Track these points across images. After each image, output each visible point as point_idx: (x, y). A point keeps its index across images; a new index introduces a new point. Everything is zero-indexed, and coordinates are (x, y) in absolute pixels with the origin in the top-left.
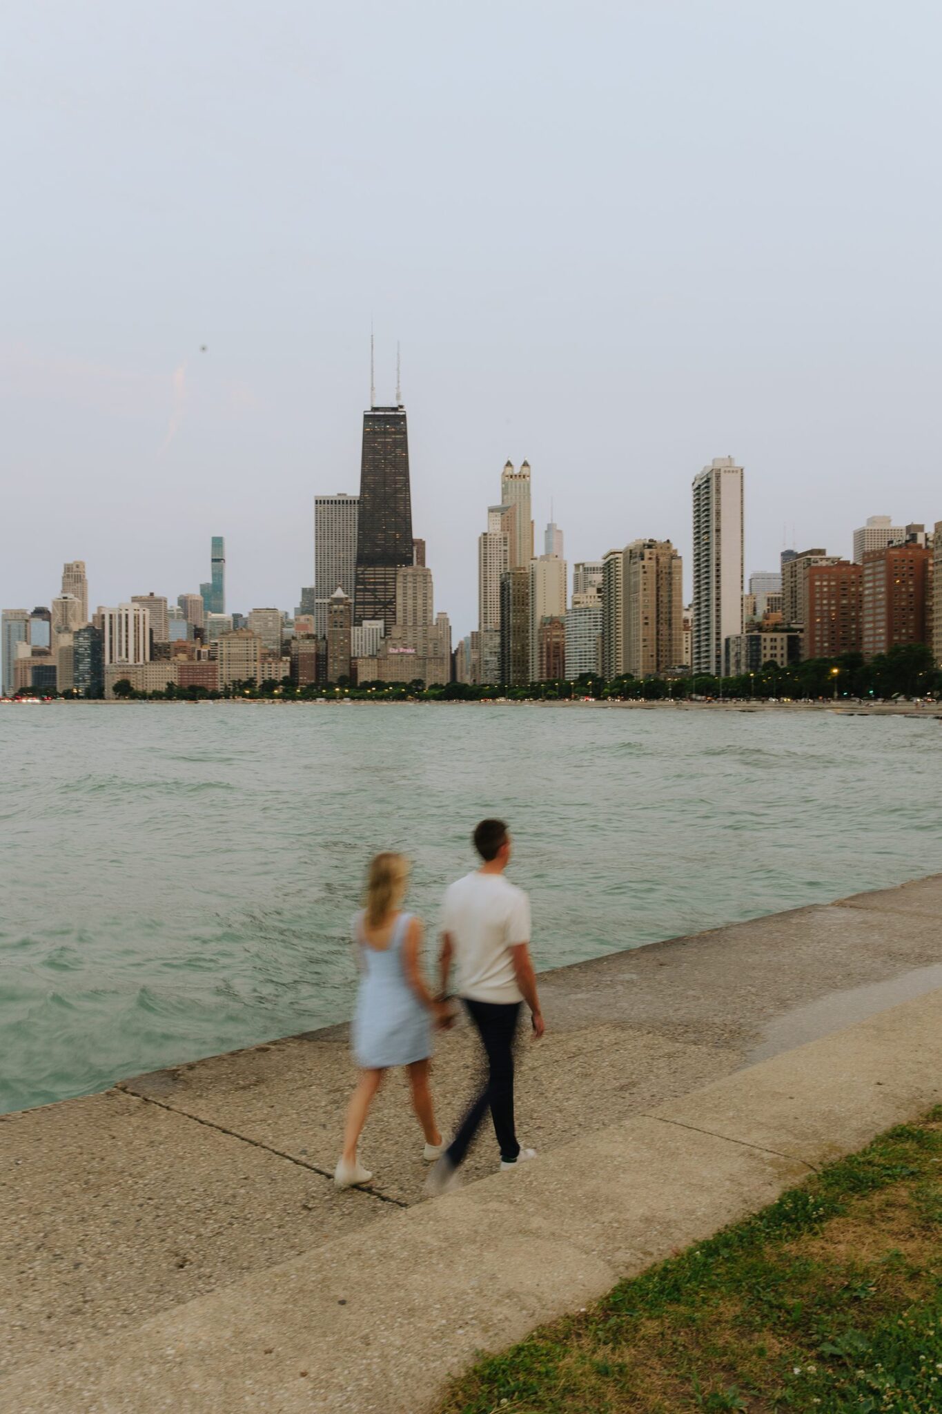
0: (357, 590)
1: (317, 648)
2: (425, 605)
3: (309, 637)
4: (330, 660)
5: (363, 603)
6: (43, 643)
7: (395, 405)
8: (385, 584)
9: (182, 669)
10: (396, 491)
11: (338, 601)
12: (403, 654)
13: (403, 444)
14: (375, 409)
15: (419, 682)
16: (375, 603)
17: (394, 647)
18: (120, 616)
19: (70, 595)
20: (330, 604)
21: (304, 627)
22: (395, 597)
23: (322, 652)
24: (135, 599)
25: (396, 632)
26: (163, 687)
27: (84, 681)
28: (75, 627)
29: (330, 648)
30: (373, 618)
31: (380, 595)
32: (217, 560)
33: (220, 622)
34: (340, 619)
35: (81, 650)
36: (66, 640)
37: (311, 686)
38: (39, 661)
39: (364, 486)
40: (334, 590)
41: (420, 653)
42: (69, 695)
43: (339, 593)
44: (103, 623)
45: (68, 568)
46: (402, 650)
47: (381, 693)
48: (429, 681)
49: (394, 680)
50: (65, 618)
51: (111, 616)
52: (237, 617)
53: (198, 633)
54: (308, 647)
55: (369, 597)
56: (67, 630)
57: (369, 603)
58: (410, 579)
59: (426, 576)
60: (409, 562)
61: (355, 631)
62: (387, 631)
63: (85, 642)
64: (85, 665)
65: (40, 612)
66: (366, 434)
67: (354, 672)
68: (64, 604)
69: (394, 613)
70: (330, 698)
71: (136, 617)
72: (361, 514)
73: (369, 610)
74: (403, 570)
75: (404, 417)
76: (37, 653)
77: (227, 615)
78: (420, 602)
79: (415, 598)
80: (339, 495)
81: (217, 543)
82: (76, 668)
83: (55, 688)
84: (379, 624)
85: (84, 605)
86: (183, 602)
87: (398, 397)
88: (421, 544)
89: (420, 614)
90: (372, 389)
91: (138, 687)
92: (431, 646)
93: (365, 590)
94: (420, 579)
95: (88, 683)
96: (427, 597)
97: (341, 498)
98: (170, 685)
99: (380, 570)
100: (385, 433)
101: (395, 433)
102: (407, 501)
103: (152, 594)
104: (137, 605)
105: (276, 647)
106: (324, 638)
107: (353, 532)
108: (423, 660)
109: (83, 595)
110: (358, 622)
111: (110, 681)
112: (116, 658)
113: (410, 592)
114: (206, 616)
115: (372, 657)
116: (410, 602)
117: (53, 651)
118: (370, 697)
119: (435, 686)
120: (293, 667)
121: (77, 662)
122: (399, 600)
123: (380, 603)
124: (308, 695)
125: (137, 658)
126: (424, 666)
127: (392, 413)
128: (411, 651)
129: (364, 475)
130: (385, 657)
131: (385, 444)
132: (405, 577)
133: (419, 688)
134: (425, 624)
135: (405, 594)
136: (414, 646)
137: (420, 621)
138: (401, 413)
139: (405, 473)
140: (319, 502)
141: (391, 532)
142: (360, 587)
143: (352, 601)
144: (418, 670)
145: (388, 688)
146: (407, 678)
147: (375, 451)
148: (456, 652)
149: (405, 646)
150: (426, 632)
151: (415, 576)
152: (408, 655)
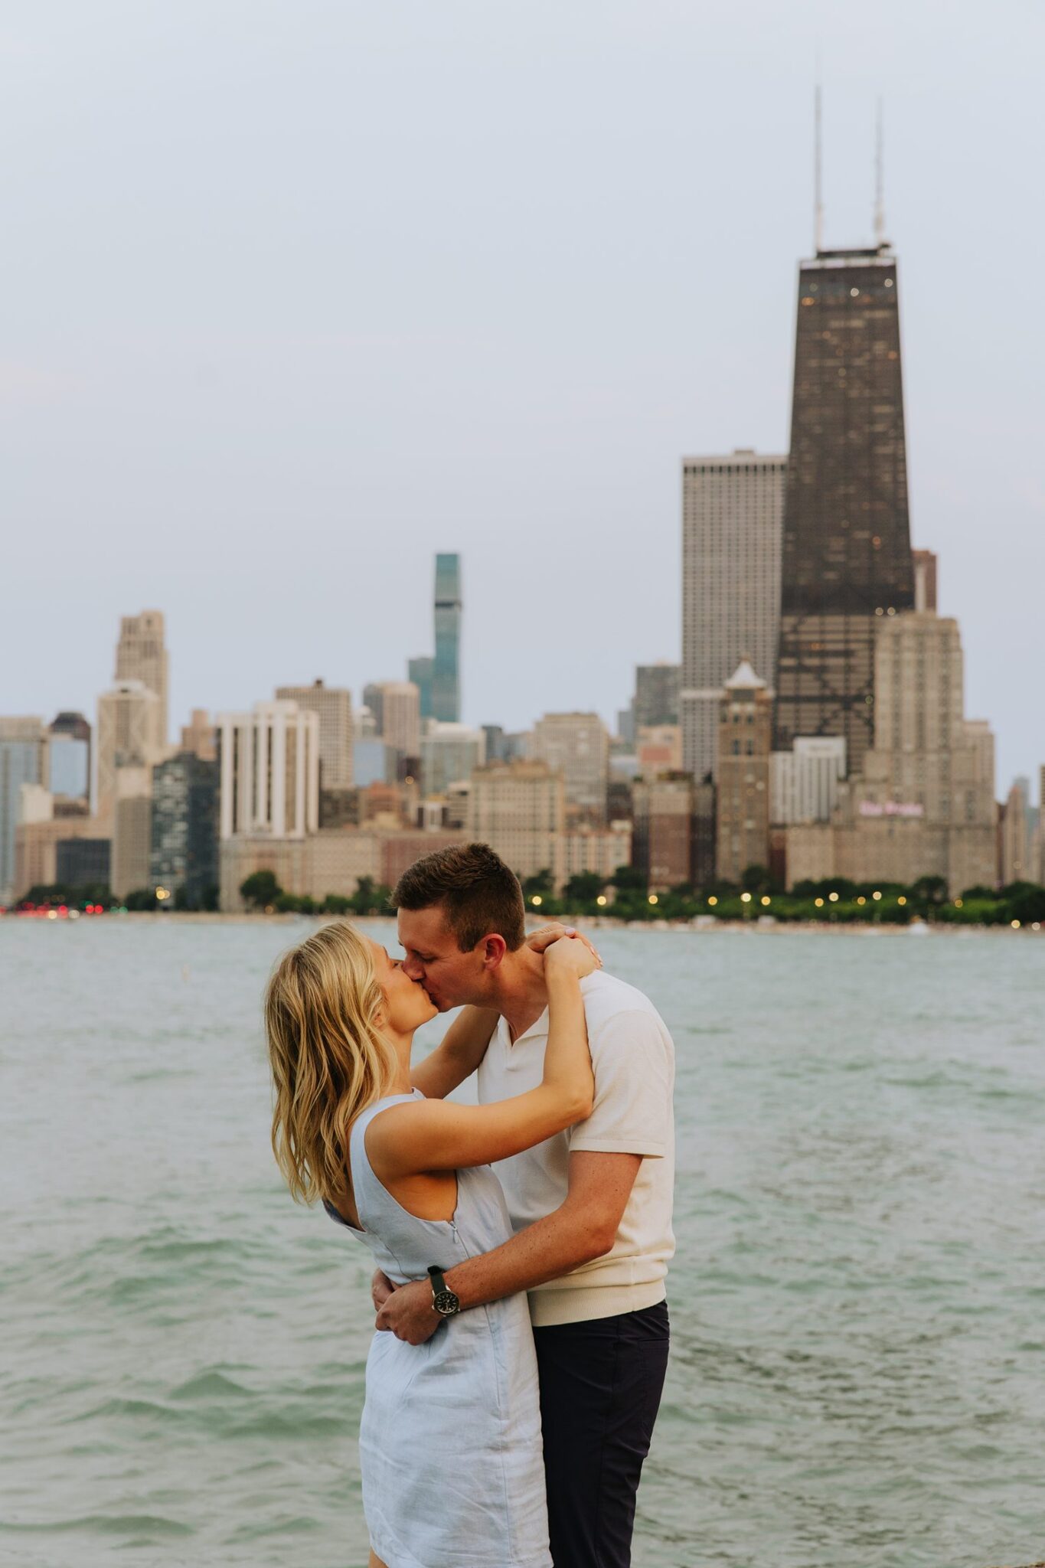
0: (780, 670)
1: (694, 802)
2: (945, 702)
3: (673, 776)
4: (723, 831)
5: (796, 699)
6: (73, 793)
7: (871, 243)
8: (847, 654)
9: (389, 849)
10: (874, 439)
11: (743, 695)
12: (892, 817)
13: (891, 332)
14: (823, 255)
15: (935, 883)
16: (822, 699)
17: (871, 798)
18: (255, 731)
19: (136, 686)
20: (724, 703)
21: (661, 754)
22: (870, 683)
23: (704, 812)
24: (283, 694)
25: (876, 765)
26: (347, 888)
27: (172, 872)
28: (154, 755)
29: (723, 802)
30: (820, 733)
31: (836, 681)
32: (447, 605)
33: (453, 746)
34: (746, 735)
35: (167, 805)
36: (135, 784)
37: (681, 890)
38: (69, 828)
39: (799, 430)
40: (731, 671)
41: (934, 815)
42: (143, 902)
43: (745, 677)
44: (219, 748)
45: (129, 627)
46: (891, 807)
47: (847, 908)
48: (959, 882)
49: (873, 876)
50: (123, 733)
51: (236, 732)
52: (492, 732)
53: (409, 768)
54: (673, 801)
55: (809, 686)
56: (136, 760)
57: (810, 699)
58: (908, 642)
59: (947, 635)
60: (904, 601)
61: (780, 761)
62: (853, 765)
63: (175, 787)
64: (176, 838)
65: (69, 723)
66: (803, 313)
67: (778, 858)
68: (122, 708)
69: (870, 723)
70: (726, 916)
71: (290, 733)
72: (793, 495)
73: (810, 714)
74: (892, 622)
75: (891, 271)
76: (65, 810)
77: (468, 726)
78: (933, 695)
79: (921, 687)
80: (738, 452)
81: (447, 567)
82: (156, 844)
83: (107, 888)
84: (834, 748)
85: (162, 707)
86: (374, 698)
87: (879, 223)
88: (930, 560)
89: (932, 724)
90: (818, 207)
91: (292, 885)
92: (959, 798)
93: (801, 669)
94: (933, 642)
95: (180, 878)
96: (950, 683)
97: (742, 460)
98: (364, 884)
99: (835, 622)
100: (849, 307)
101: (872, 307)
102: (898, 462)
103: (319, 683)
104: (291, 706)
105: (596, 801)
106: (708, 779)
107: (773, 535)
108: (944, 832)
109: (158, 684)
110: (781, 741)
111: (233, 874)
112: (245, 822)
113: (909, 672)
114: (424, 730)
115: (821, 822)
116: (909, 696)
117: (95, 806)
118: (824, 917)
119: (974, 893)
120: (640, 845)
121: (158, 831)
122: (883, 690)
123: (834, 698)
124: (677, 909)
125: (291, 824)
126: (945, 843)
127: (864, 262)
128: (911, 810)
129: (799, 406)
130: (852, 824)
131: (847, 333)
132: (897, 637)
133: (938, 896)
134: (945, 748)
135: (897, 678)
136: (920, 799)
137: (933, 741)
138: (882, 261)
139: (896, 398)
140: (690, 470)
141: (862, 535)
142: (788, 662)
143: (770, 694)
144: (931, 854)
145: (868, 896)
146: (908, 873)
147: (823, 349)
148: (1002, 811)
149: (898, 799)
150: (946, 765)
151: (920, 635)
152: (906, 820)
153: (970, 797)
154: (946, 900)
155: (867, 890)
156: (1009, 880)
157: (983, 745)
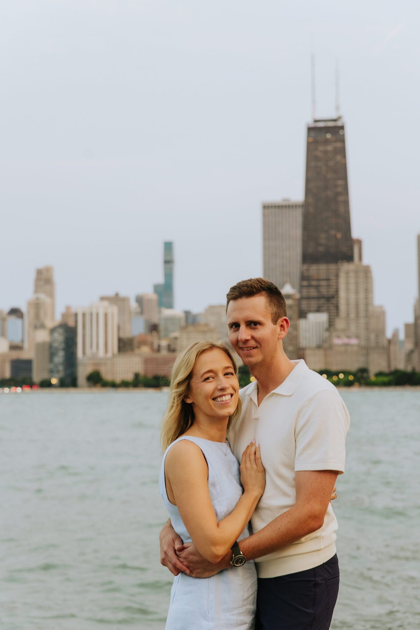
0: (302, 287)
2: (367, 298)
5: (308, 298)
6: (17, 340)
7: (334, 116)
8: (328, 280)
9: (147, 361)
10: (337, 194)
11: (287, 296)
12: (347, 345)
13: (342, 151)
14: (316, 121)
15: (364, 371)
16: (318, 298)
17: (338, 337)
18: (91, 314)
19: (42, 296)
22: (337, 291)
24: (103, 299)
25: (340, 324)
26: (129, 377)
27: (58, 371)
28: (50, 324)
30: (318, 311)
31: (324, 291)
32: (168, 262)
33: (172, 319)
35: (56, 345)
36: (43, 336)
38: (15, 355)
39: (308, 191)
41: (363, 343)
42: (46, 384)
43: (287, 290)
44: (76, 322)
45: (39, 272)
46: (346, 340)
48: (373, 370)
49: (339, 368)
50: (37, 316)
51: (84, 315)
52: (187, 313)
53: (154, 328)
55: (313, 292)
56: (43, 326)
57: (313, 298)
58: (352, 275)
59: (367, 271)
60: (349, 258)
61: (302, 323)
62: (331, 324)
63: (59, 337)
64: (60, 358)
65: (15, 312)
66: (309, 144)
68: (37, 306)
69: (337, 307)
71: (106, 315)
72: (306, 217)
73: (314, 304)
74: (345, 267)
75: (342, 128)
76: (14, 347)
77: (177, 311)
78: (362, 295)
79: (357, 292)
80: (284, 200)
81: (168, 247)
82: (51, 360)
83: (31, 378)
84: (323, 317)
85: (53, 305)
86: (140, 300)
87: (337, 108)
88: (359, 242)
89: (362, 307)
90: (314, 102)
91: (107, 376)
92: (372, 337)
93: (309, 286)
94: (361, 274)
95: (61, 374)
96: (368, 291)
97: (284, 203)
98: (137, 376)
99: (323, 267)
100: (327, 142)
101: (336, 141)
102: (346, 203)
103: (117, 295)
104: (106, 304)
107: (298, 233)
108: (367, 350)
109: (51, 295)
110: (302, 315)
111: (83, 372)
112: (88, 351)
113: (352, 287)
114: (160, 312)
115: (319, 347)
116: (352, 297)
117: (26, 345)
119: (379, 374)
121: (52, 355)
122: (342, 294)
123: (323, 297)
125: (106, 351)
126: (367, 355)
127: (331, 124)
128: (354, 341)
129: (308, 181)
130: (331, 347)
131: (326, 152)
132: (347, 273)
133: (365, 375)
134: (367, 316)
135: (347, 289)
136: (358, 337)
137: (362, 314)
138: (339, 124)
139: (345, 178)
140: (266, 207)
141: (333, 232)
142: (305, 283)
143: (298, 296)
144: (362, 359)
145: (338, 375)
146: (354, 366)
147: (317, 159)
148: (390, 342)
149: (349, 337)
150: (367, 324)
151: (356, 272)
152: (352, 345)
153: (377, 336)
154: (368, 377)
155: (337, 374)
156: (393, 368)
157: (381, 316)
